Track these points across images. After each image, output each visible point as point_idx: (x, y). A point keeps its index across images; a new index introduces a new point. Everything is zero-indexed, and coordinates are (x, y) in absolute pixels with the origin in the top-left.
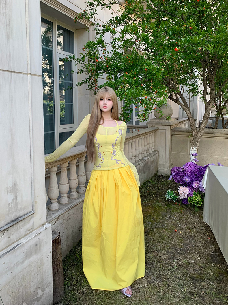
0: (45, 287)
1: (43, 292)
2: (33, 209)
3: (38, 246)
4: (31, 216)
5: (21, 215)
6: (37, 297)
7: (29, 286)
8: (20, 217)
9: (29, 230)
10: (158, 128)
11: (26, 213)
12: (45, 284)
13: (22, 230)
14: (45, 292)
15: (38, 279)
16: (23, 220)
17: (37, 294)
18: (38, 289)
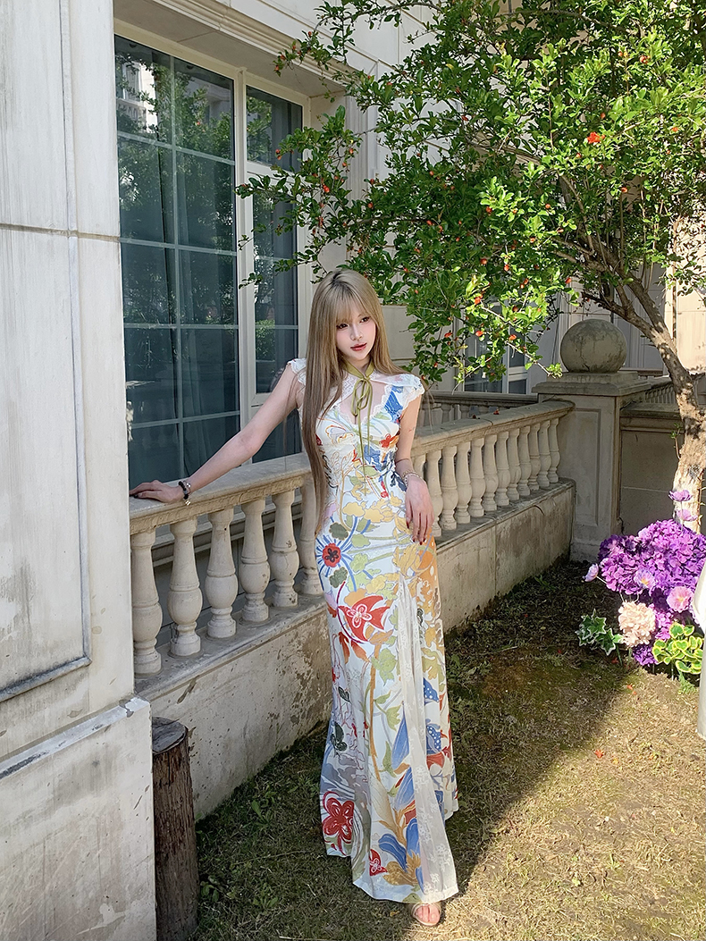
0: (128, 897)
1: (120, 914)
2: (86, 651)
3: (102, 766)
4: (79, 673)
5: (45, 668)
6: (97, 927)
7: (69, 890)
8: (40, 674)
9: (73, 714)
10: (574, 404)
11: (61, 662)
12: (126, 889)
13: (46, 712)
14: (126, 912)
15: (103, 873)
16: (49, 682)
17: (99, 917)
18: (102, 902)
